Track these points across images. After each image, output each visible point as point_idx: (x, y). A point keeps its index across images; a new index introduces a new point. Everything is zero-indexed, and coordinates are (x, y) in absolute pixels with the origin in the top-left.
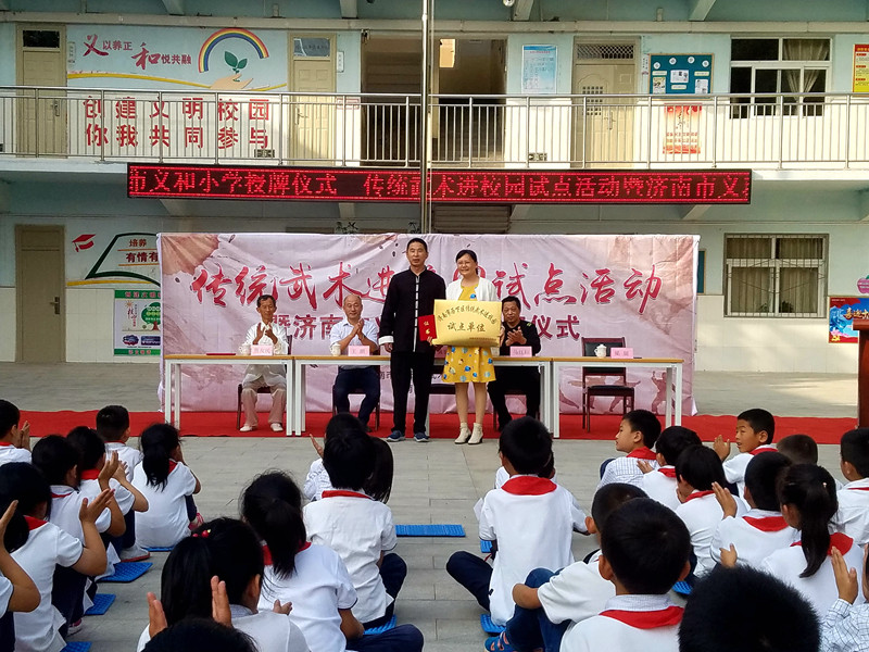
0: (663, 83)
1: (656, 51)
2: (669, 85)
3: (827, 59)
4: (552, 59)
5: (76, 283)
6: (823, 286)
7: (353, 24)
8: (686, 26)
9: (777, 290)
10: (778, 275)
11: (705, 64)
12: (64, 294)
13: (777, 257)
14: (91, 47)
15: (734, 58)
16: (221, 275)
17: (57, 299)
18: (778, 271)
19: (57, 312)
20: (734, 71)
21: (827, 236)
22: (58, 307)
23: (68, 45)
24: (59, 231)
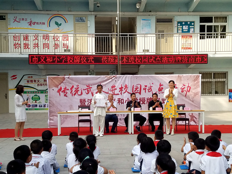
0: (181, 29)
1: (179, 20)
2: (183, 30)
3: (226, 22)
4: (150, 23)
5: (12, 89)
6: (227, 86)
8: (187, 13)
9: (214, 88)
10: (214, 83)
11: (193, 24)
12: (8, 92)
13: (214, 78)
14: (15, 20)
15: (200, 22)
16: (66, 88)
17: (6, 94)
18: (214, 82)
19: (6, 98)
20: (201, 26)
21: (227, 72)
22: (6, 97)
23: (8, 19)
24: (6, 74)
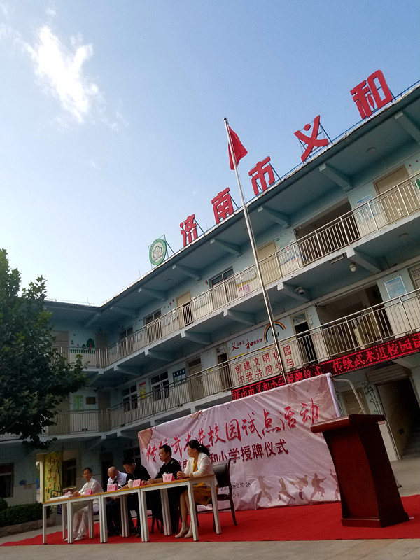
7: (310, 304)
14: (234, 347)
16: (155, 446)
23: (228, 349)
